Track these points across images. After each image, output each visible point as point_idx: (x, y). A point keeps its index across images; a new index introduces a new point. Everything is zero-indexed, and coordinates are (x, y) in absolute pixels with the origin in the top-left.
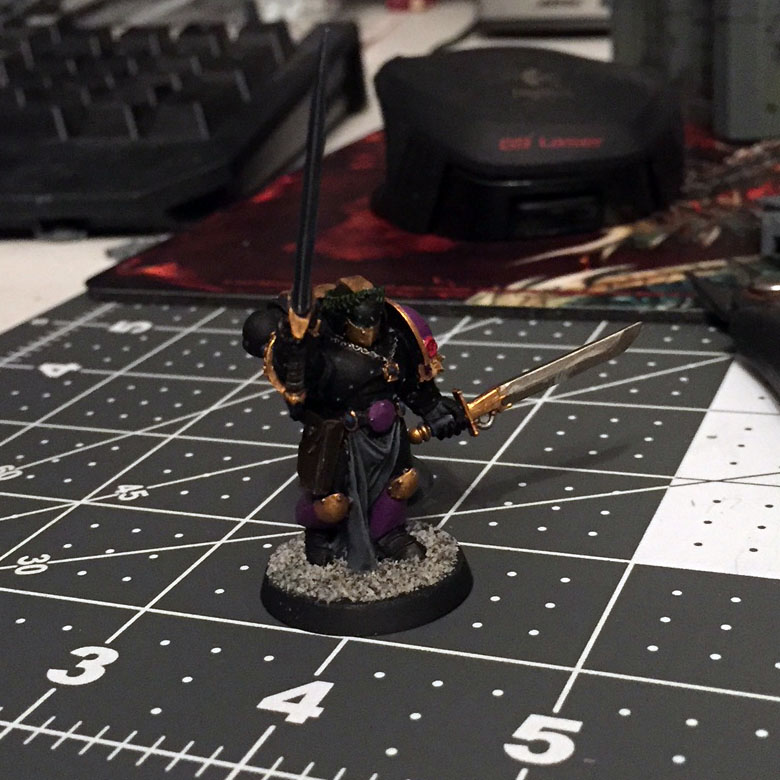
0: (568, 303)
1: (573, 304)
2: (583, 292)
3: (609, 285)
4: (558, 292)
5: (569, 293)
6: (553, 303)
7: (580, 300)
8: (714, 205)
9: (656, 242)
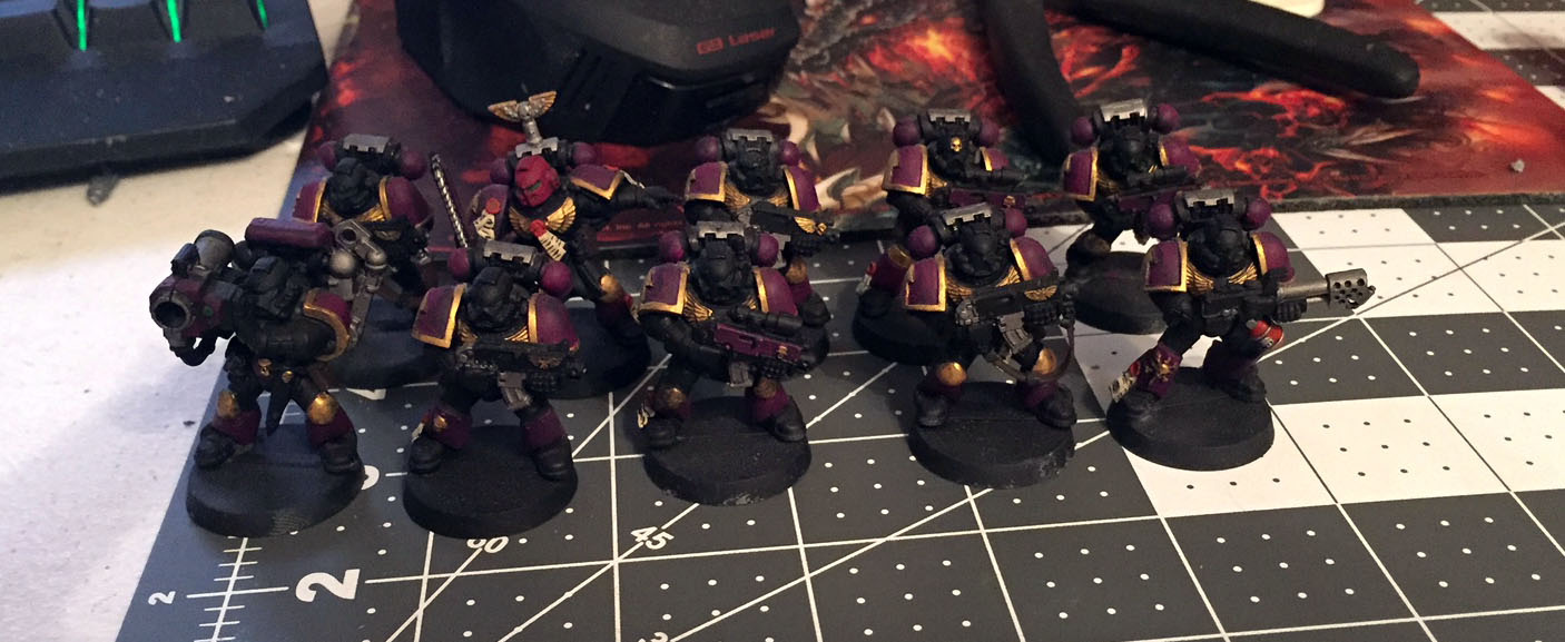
8: (851, 77)
9: (845, 133)
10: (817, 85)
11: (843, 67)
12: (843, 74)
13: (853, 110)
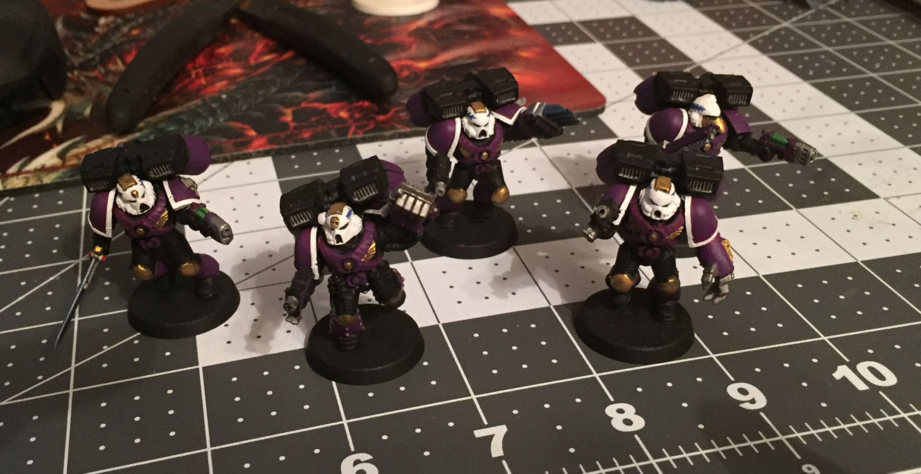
0: (57, 178)
1: (61, 178)
2: (63, 166)
3: (77, 156)
4: (44, 170)
5: (53, 169)
6: (48, 179)
7: (65, 173)
8: (108, 72)
9: (88, 111)
10: (83, 79)
11: (105, 65)
12: (102, 70)
13: (99, 94)
